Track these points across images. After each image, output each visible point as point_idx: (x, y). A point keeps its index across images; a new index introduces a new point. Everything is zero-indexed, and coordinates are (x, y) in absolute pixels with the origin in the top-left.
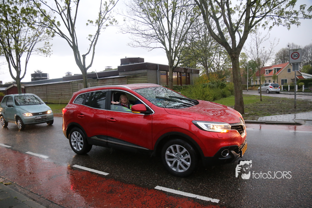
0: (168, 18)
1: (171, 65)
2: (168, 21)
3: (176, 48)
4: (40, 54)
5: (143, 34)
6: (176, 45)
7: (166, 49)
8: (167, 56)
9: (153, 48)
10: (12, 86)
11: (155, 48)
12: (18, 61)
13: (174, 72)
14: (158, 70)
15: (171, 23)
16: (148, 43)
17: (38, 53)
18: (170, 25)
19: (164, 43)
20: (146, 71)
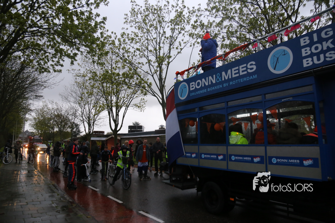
4: (135, 109)
10: (111, 137)
12: (117, 115)
17: (134, 108)
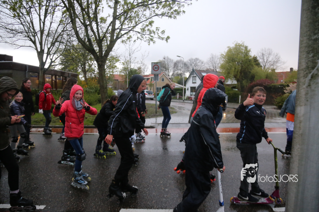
0: (40, 16)
1: (42, 67)
2: (40, 19)
3: (49, 49)
5: (7, 28)
6: (49, 46)
7: (37, 49)
8: (38, 56)
9: (21, 46)
11: (23, 46)
13: (46, 75)
14: (27, 71)
15: (43, 21)
16: (14, 39)
18: (42, 24)
19: (34, 43)
20: (10, 71)
